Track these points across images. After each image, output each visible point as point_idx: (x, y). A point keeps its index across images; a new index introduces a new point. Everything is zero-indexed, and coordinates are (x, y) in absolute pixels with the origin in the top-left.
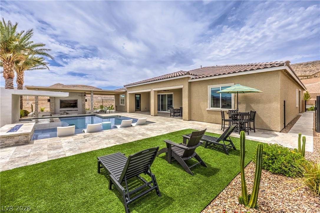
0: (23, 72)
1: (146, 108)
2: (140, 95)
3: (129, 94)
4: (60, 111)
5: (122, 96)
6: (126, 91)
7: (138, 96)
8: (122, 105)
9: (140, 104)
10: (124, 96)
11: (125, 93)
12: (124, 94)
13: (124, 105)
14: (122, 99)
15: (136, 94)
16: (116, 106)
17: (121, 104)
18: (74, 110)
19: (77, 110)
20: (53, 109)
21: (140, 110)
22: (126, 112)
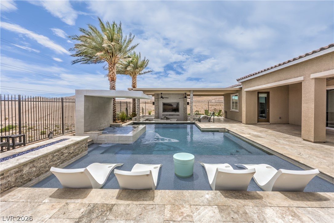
0: (136, 77)
1: (280, 118)
2: (268, 93)
3: (247, 92)
4: (163, 115)
5: (235, 98)
6: (241, 88)
7: (265, 95)
8: (234, 110)
9: (269, 110)
10: (236, 98)
11: (238, 92)
12: (237, 94)
13: (237, 111)
14: (234, 101)
15: (259, 92)
16: (226, 112)
17: (232, 110)
18: (176, 115)
19: (179, 115)
20: (157, 112)
21: (268, 121)
22: (241, 122)
